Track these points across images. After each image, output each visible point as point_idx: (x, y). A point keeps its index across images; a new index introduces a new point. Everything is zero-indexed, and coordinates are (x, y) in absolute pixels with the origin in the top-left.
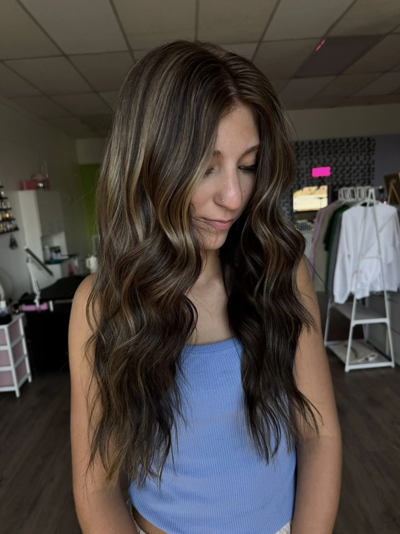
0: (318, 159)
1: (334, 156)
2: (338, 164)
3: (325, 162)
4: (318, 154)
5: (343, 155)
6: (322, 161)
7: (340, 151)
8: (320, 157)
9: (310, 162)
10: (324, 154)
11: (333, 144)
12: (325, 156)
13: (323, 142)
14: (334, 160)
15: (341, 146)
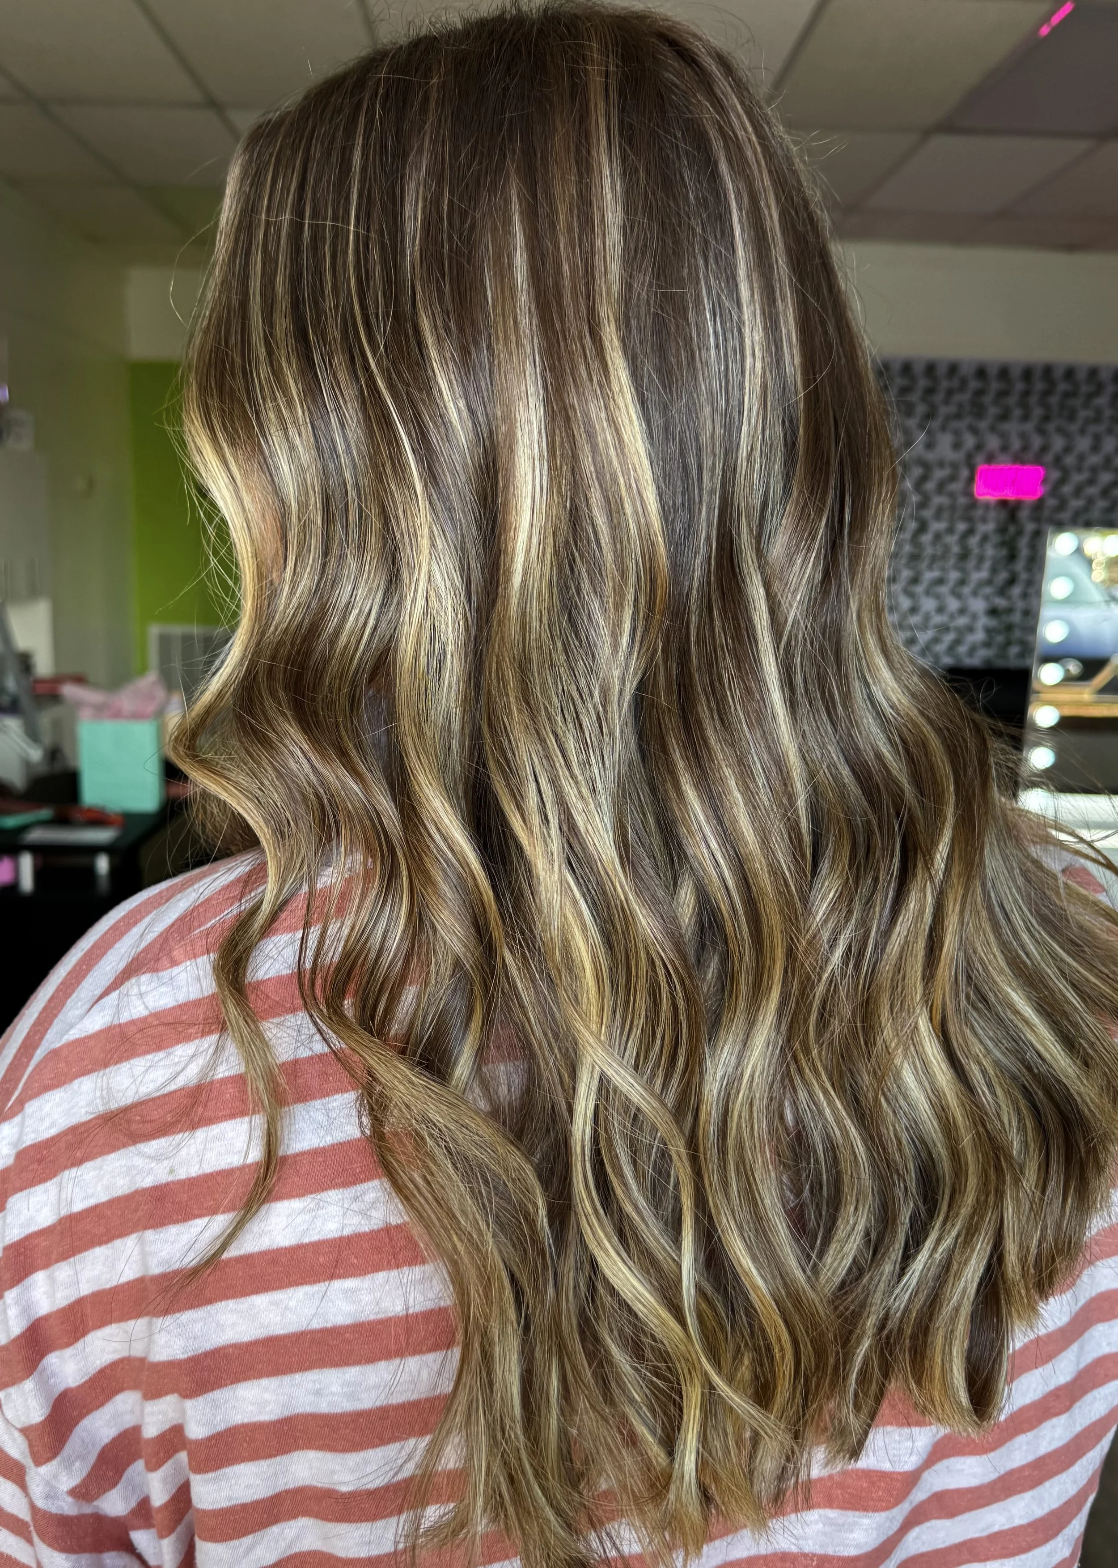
0: (1004, 436)
1: (1060, 430)
2: (1070, 460)
3: (1025, 448)
4: (1004, 417)
5: (1093, 429)
6: (1016, 444)
7: (1083, 414)
8: (1013, 427)
9: (970, 441)
10: (1025, 418)
11: (1062, 387)
12: (1029, 427)
13: (1028, 373)
14: (1058, 443)
15: (1090, 396)
